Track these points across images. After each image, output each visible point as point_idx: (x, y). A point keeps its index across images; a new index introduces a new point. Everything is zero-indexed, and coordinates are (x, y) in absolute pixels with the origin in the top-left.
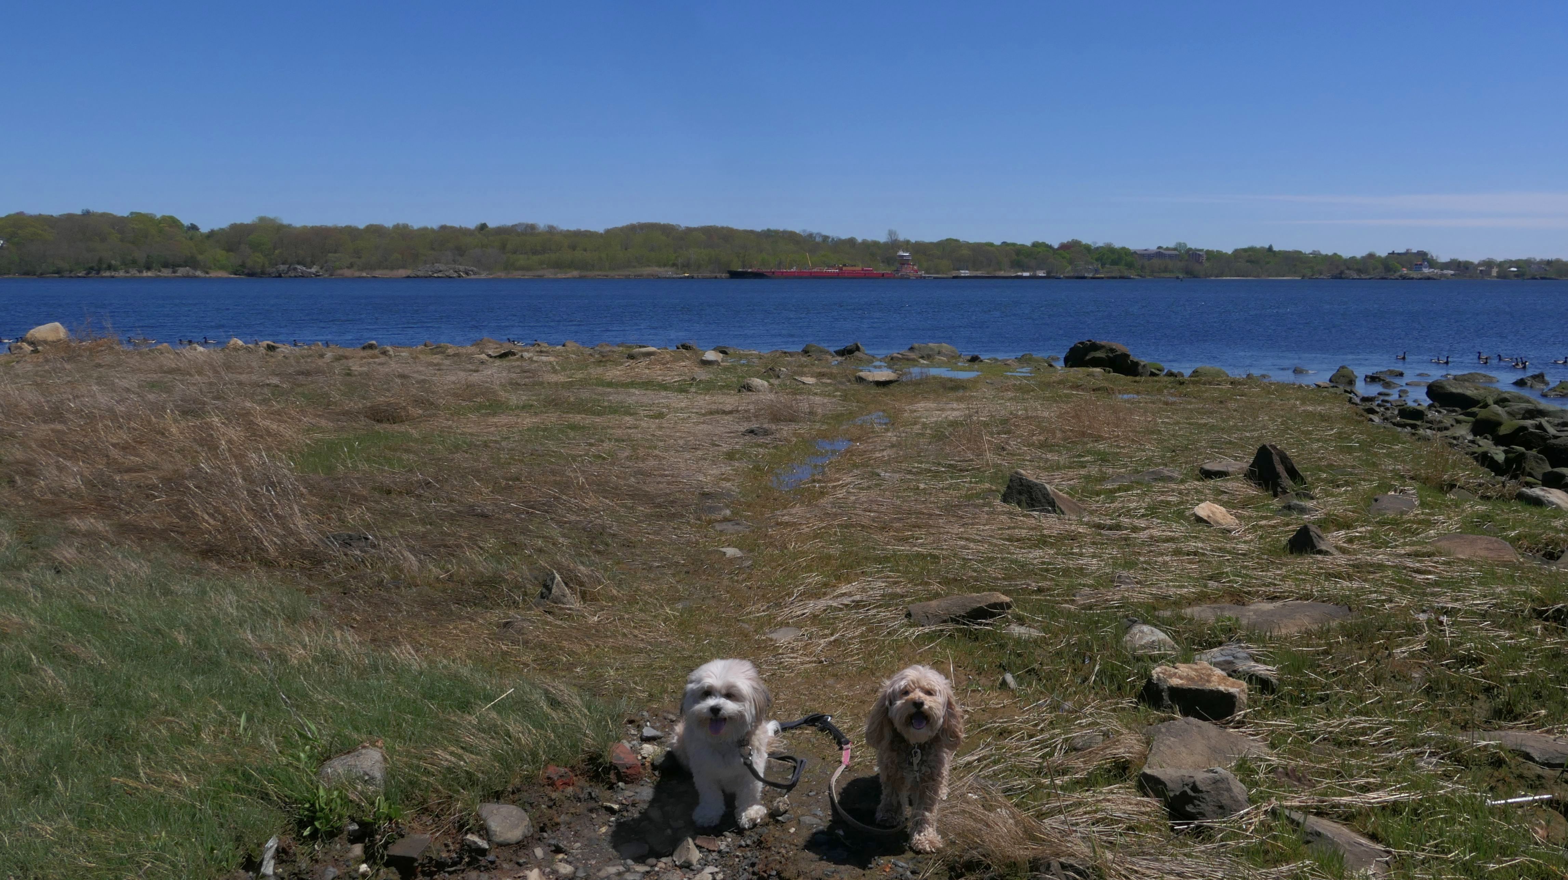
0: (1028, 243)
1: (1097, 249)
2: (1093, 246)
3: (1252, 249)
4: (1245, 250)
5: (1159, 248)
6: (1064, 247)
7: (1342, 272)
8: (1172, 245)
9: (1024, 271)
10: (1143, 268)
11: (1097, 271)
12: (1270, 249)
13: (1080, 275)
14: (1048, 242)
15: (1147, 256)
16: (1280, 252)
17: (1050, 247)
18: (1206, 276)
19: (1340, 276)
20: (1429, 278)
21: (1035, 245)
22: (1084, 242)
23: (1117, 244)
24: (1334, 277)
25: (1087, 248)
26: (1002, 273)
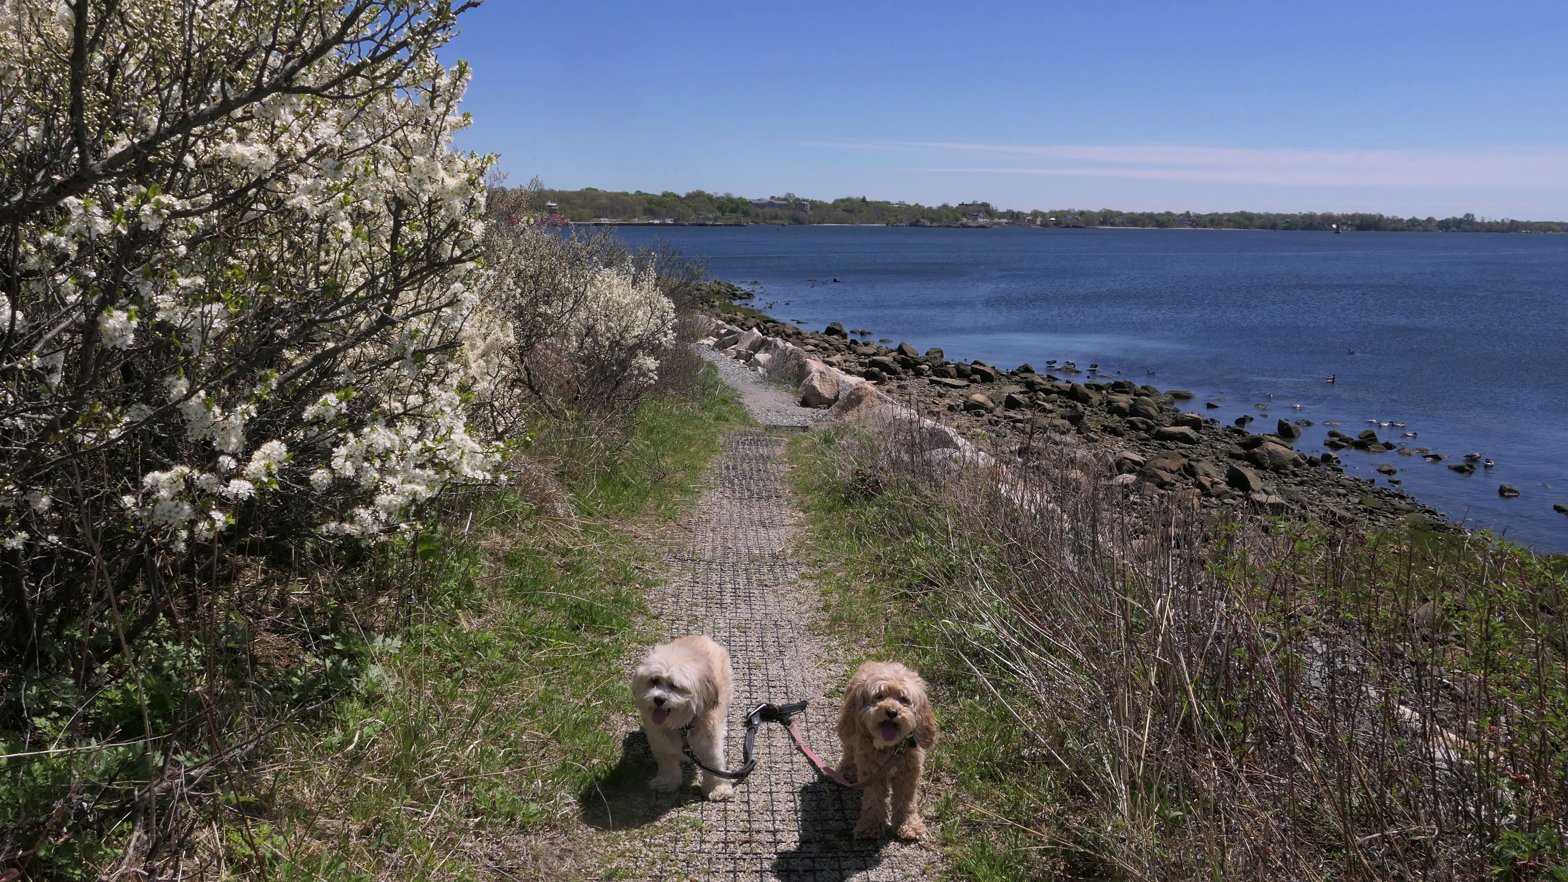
0: (659, 193)
1: (718, 198)
2: (715, 196)
3: (849, 200)
4: (842, 201)
5: (772, 197)
6: (690, 197)
7: (918, 221)
8: (782, 195)
9: (655, 218)
10: (757, 215)
11: (715, 219)
12: (864, 200)
13: (701, 222)
14: (676, 192)
15: (760, 205)
16: (871, 203)
17: (678, 197)
18: (810, 223)
19: (916, 224)
20: (982, 227)
21: (665, 195)
22: (707, 192)
23: (736, 195)
24: (911, 225)
25: (710, 198)
26: (636, 221)
